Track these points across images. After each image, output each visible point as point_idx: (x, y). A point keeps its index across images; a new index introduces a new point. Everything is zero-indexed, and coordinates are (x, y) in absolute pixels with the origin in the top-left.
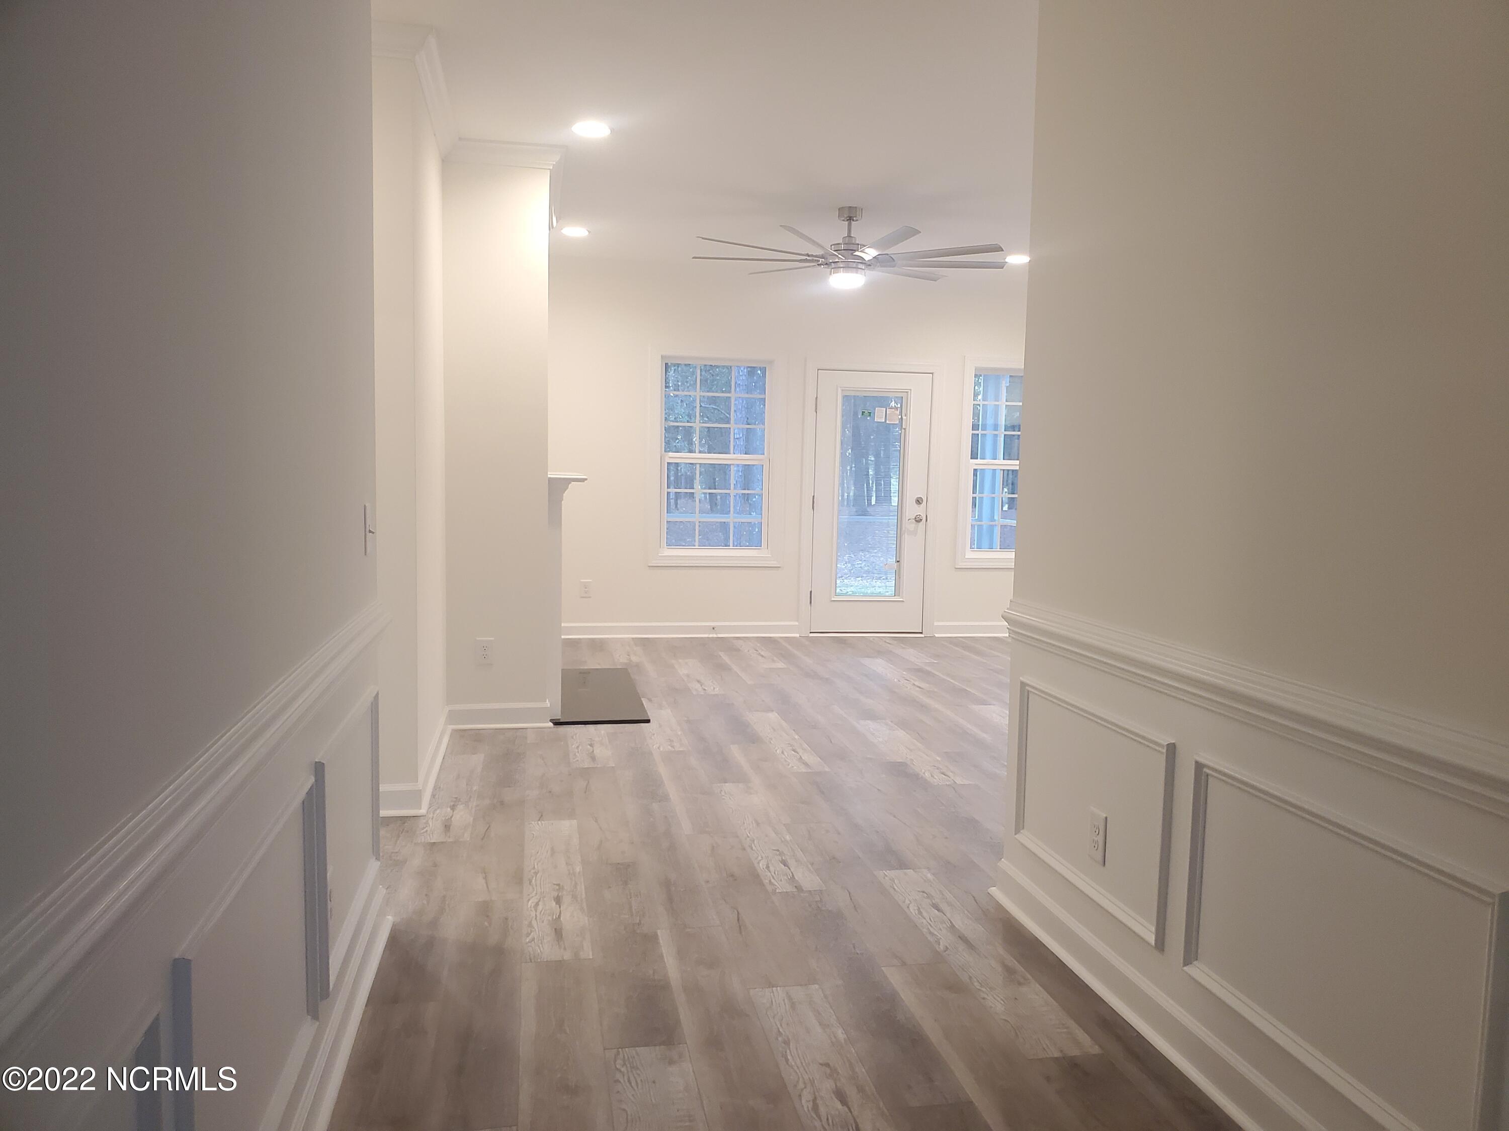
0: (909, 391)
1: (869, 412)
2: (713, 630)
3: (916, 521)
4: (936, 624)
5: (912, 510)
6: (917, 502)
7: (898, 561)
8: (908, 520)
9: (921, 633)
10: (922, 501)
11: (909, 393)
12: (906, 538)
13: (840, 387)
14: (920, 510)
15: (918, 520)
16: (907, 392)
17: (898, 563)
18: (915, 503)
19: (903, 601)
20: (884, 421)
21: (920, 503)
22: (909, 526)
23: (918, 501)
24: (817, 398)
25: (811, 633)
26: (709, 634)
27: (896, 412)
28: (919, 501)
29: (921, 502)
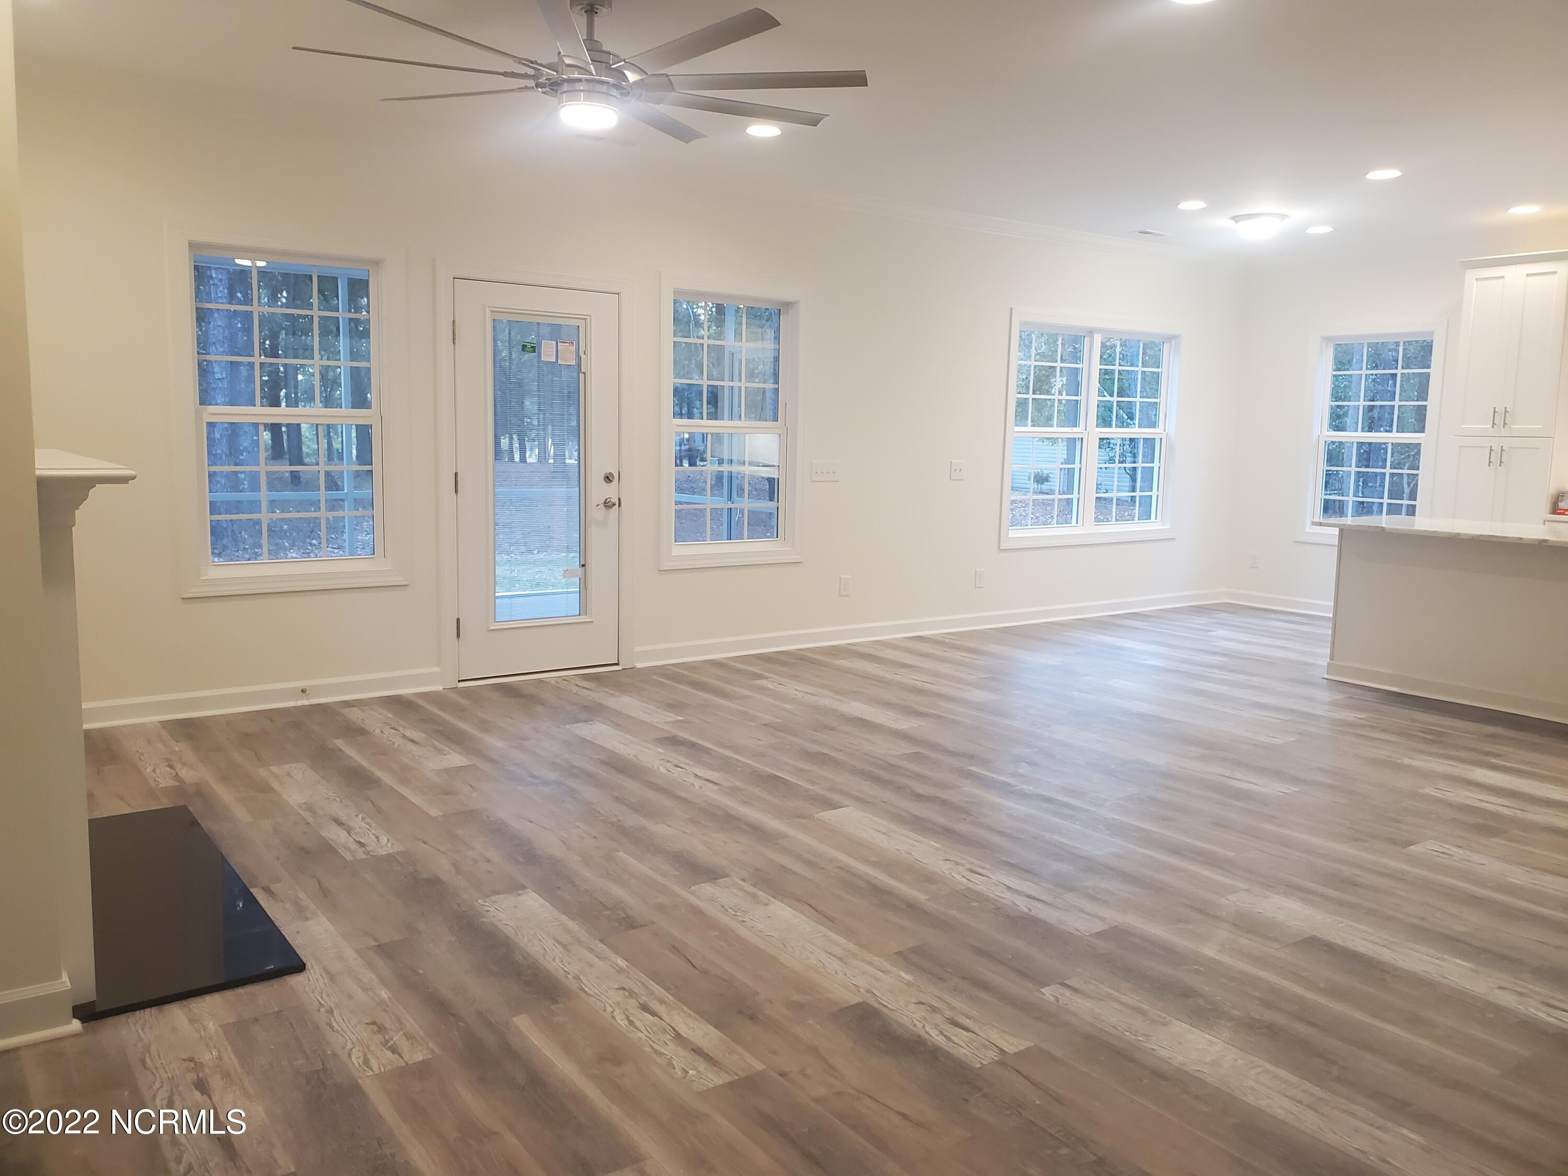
0: (588, 317)
1: (532, 347)
2: (304, 694)
3: (605, 506)
4: (637, 649)
5: (599, 491)
6: (607, 480)
7: (583, 566)
8: (597, 506)
9: (617, 664)
10: (613, 477)
11: (589, 320)
12: (595, 533)
13: (489, 307)
14: (610, 492)
15: (608, 505)
16: (585, 319)
17: (583, 568)
18: (603, 481)
19: (592, 622)
20: (554, 361)
21: (611, 481)
22: (596, 513)
23: (608, 477)
24: (454, 321)
25: (459, 681)
26: (297, 700)
27: (571, 347)
28: (608, 479)
29: (611, 479)
